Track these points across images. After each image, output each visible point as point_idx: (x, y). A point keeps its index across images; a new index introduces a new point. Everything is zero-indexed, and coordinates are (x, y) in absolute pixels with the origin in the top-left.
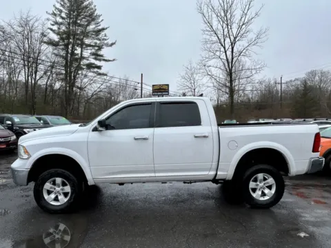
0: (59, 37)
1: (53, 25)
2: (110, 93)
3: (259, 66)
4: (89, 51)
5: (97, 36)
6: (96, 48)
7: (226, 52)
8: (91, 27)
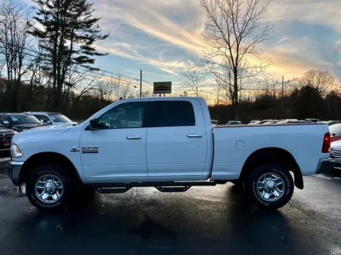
0: (46, 27)
1: (39, 14)
2: (101, 91)
3: (265, 64)
4: (80, 44)
5: (89, 27)
6: (88, 41)
7: (230, 49)
8: (82, 18)
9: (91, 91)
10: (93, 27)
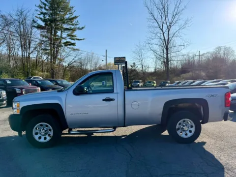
0: (44, 23)
1: (39, 15)
2: (81, 63)
3: (187, 43)
4: (67, 34)
5: (72, 22)
6: (71, 31)
7: (163, 34)
8: (67, 16)
9: (75, 63)
10: (74, 21)
